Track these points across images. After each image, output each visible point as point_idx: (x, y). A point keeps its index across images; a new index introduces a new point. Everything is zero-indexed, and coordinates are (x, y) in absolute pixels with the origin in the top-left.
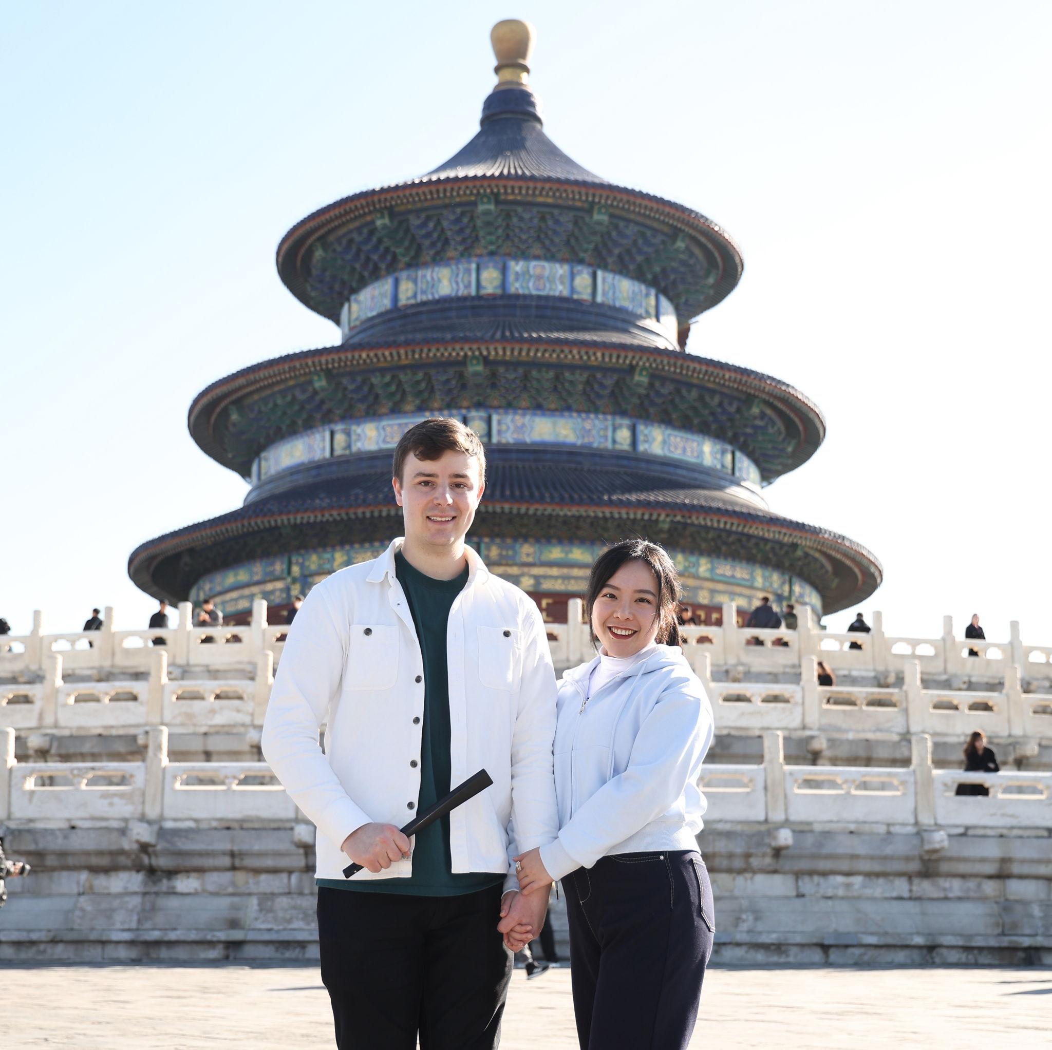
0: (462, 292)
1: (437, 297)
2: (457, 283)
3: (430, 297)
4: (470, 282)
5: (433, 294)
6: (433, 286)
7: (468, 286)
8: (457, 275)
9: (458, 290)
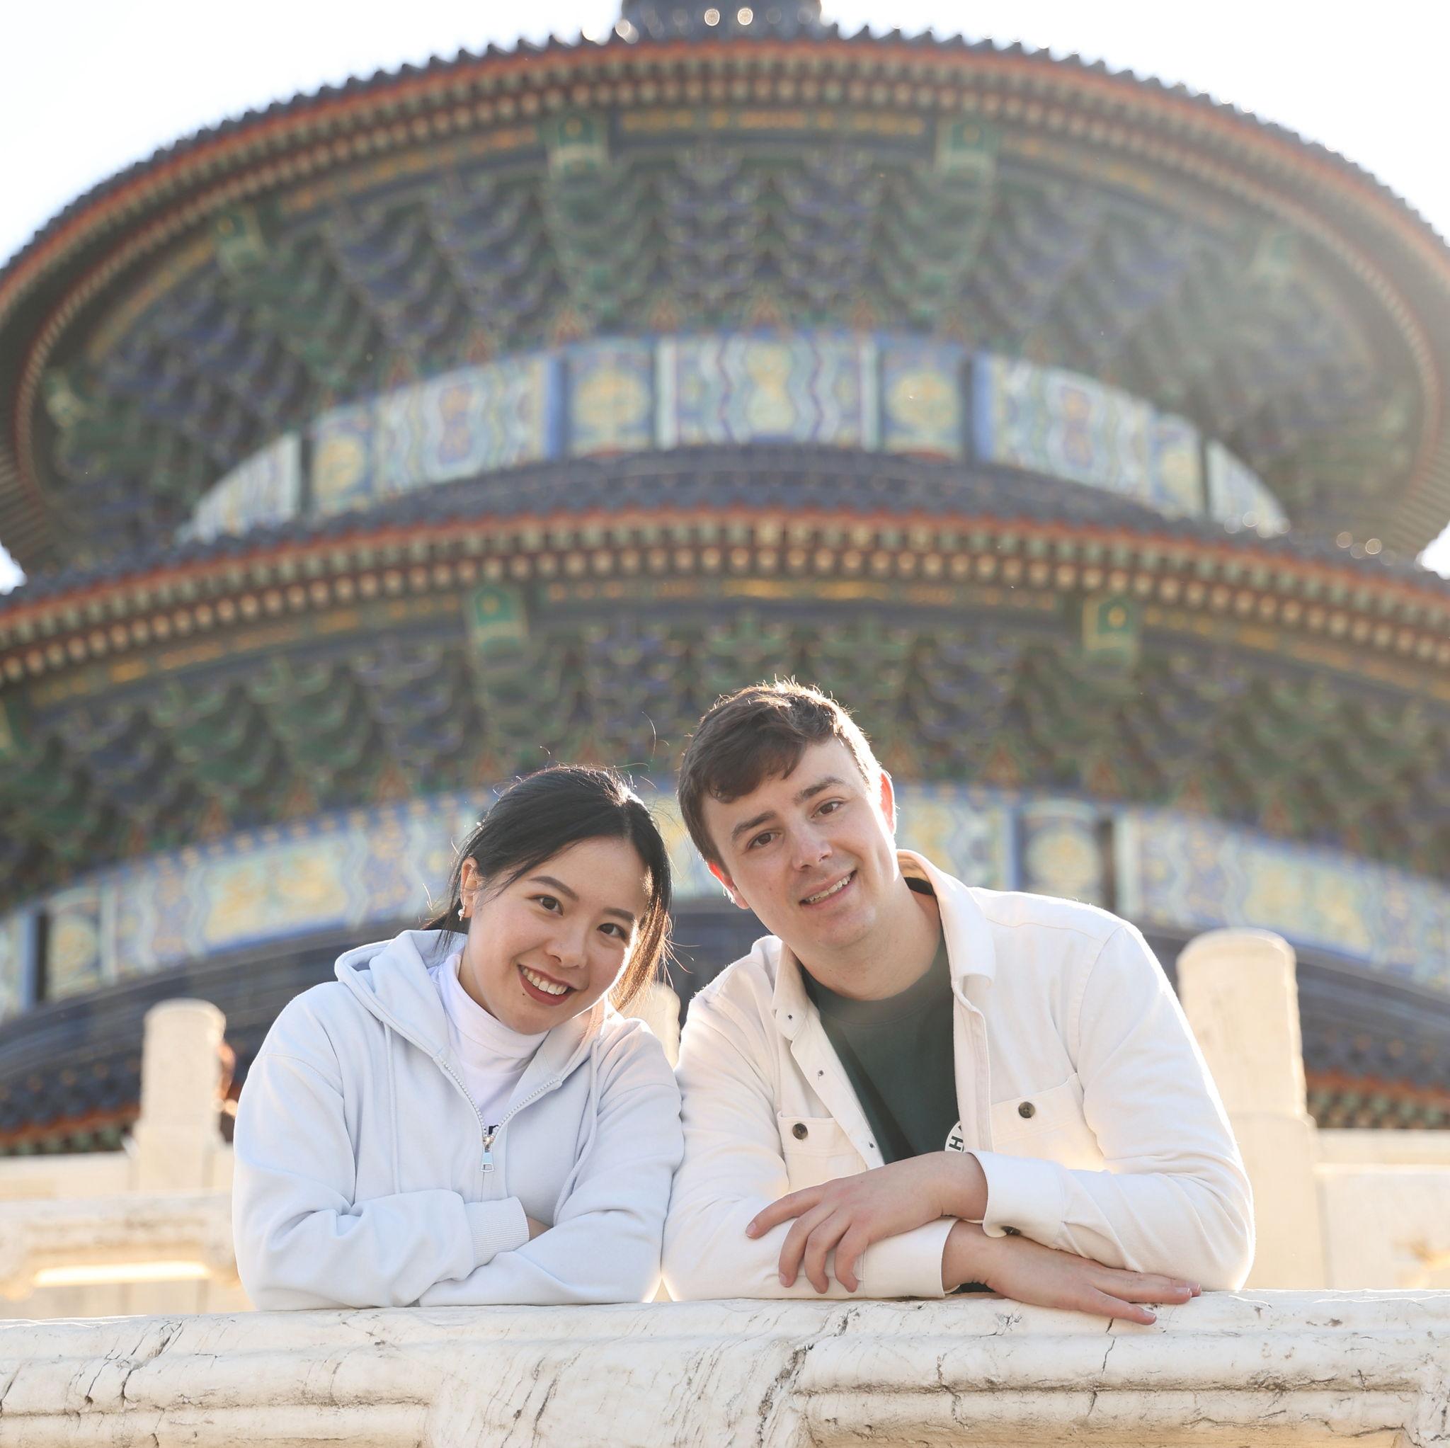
0: (833, 431)
1: (741, 434)
2: (816, 401)
3: (715, 433)
4: (858, 404)
5: (725, 424)
6: (726, 398)
7: (853, 415)
8: (815, 375)
9: (817, 425)
